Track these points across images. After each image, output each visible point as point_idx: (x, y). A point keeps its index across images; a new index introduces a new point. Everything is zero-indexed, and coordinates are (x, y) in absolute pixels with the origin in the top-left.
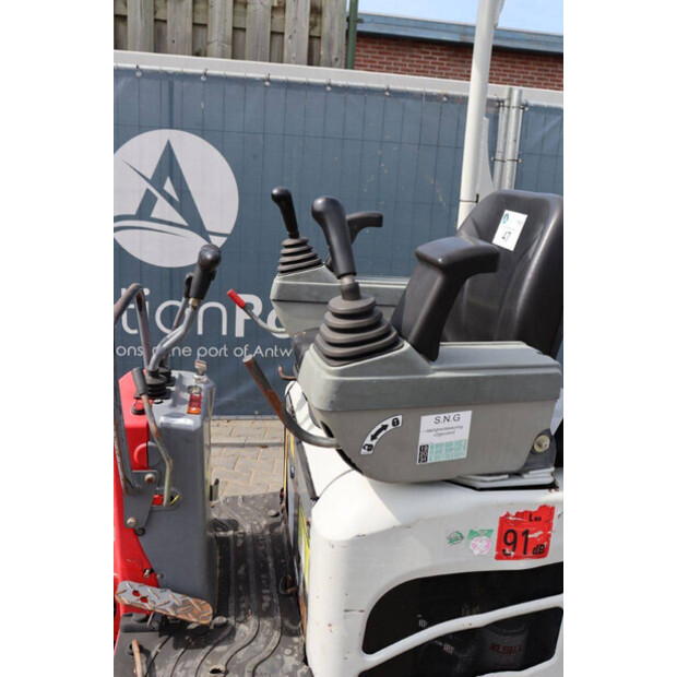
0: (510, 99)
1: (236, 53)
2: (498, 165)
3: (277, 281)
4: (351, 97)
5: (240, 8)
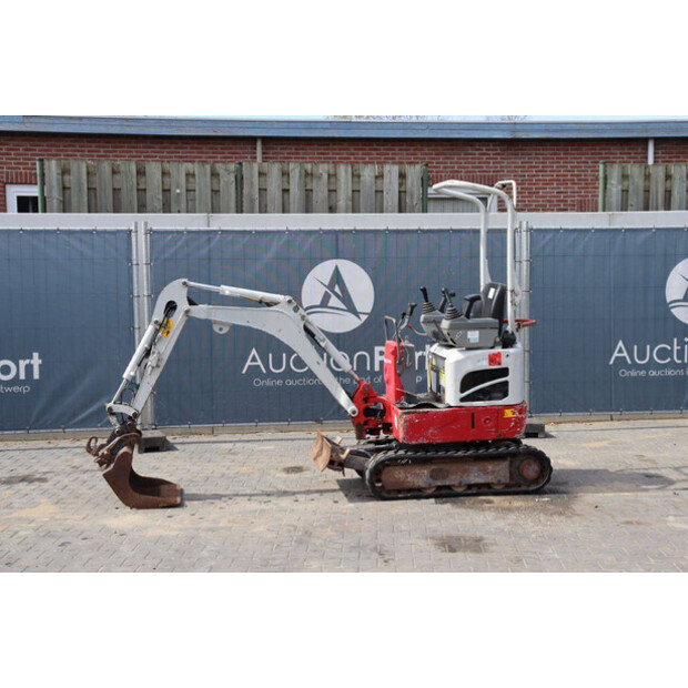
0: (521, 227)
1: (355, 209)
2: (517, 264)
3: (422, 317)
4: (431, 235)
5: (356, 179)
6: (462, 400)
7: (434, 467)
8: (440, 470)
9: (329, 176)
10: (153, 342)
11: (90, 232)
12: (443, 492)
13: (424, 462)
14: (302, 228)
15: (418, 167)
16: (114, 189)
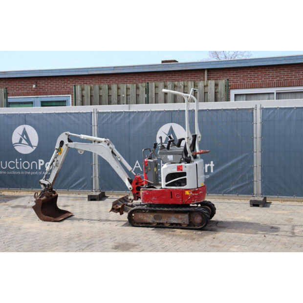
6: (167, 185)
7: (155, 214)
8: (158, 216)
9: (184, 86)
10: (56, 157)
11: (77, 113)
12: (161, 225)
13: (151, 212)
14: (157, 110)
15: (224, 81)
16: (100, 96)
